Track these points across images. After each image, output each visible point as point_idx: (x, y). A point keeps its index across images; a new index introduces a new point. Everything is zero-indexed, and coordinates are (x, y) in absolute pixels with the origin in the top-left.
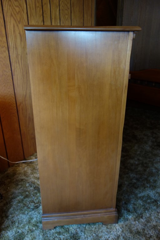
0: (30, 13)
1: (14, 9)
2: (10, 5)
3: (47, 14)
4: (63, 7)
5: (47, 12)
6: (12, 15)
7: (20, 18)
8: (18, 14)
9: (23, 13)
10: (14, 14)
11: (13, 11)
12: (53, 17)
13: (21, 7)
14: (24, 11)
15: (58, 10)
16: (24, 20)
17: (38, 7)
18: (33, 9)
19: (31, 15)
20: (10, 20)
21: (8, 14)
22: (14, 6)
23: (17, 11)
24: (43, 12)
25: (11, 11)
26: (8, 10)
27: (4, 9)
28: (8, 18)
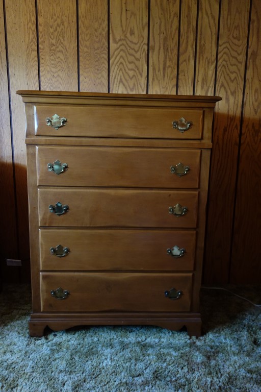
0: (153, 76)
1: (127, 73)
2: (121, 69)
3: (186, 75)
4: (226, 61)
5: (186, 72)
6: (121, 81)
7: (134, 84)
8: (131, 79)
9: (139, 76)
10: (126, 80)
11: (123, 75)
12: (199, 78)
13: (138, 69)
14: (143, 75)
15: (213, 67)
16: (141, 86)
17: (169, 66)
18: (159, 71)
19: (153, 79)
20: (117, 88)
21: (116, 80)
22: (127, 69)
23: (131, 75)
24: (179, 72)
25: (121, 77)
26: (117, 75)
27: (111, 74)
28: (115, 86)
